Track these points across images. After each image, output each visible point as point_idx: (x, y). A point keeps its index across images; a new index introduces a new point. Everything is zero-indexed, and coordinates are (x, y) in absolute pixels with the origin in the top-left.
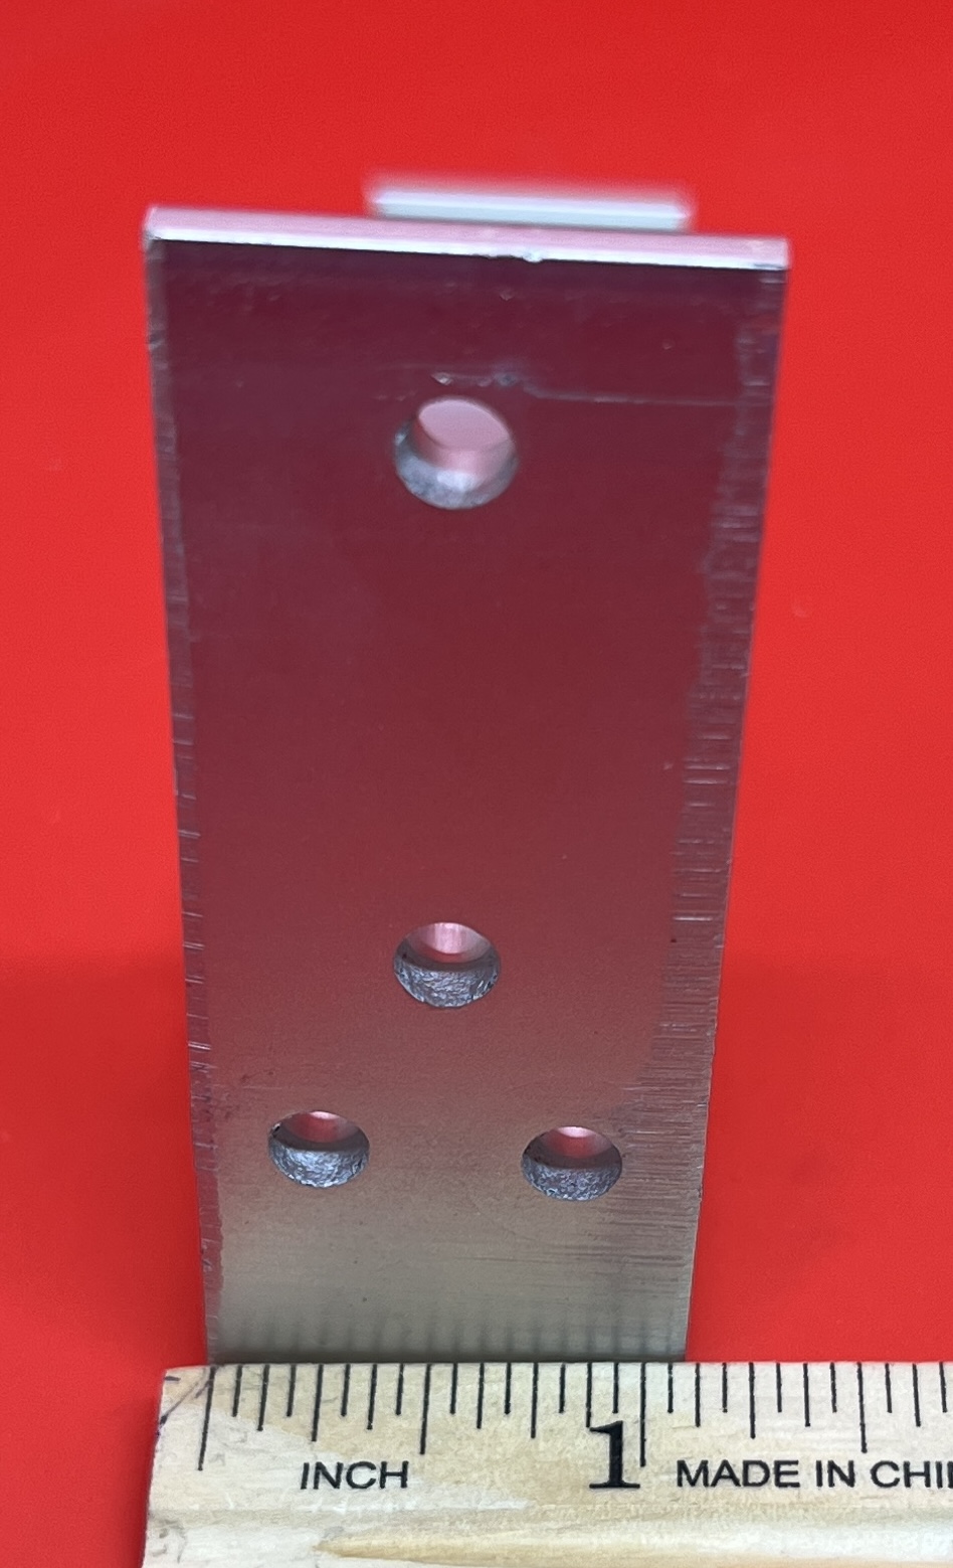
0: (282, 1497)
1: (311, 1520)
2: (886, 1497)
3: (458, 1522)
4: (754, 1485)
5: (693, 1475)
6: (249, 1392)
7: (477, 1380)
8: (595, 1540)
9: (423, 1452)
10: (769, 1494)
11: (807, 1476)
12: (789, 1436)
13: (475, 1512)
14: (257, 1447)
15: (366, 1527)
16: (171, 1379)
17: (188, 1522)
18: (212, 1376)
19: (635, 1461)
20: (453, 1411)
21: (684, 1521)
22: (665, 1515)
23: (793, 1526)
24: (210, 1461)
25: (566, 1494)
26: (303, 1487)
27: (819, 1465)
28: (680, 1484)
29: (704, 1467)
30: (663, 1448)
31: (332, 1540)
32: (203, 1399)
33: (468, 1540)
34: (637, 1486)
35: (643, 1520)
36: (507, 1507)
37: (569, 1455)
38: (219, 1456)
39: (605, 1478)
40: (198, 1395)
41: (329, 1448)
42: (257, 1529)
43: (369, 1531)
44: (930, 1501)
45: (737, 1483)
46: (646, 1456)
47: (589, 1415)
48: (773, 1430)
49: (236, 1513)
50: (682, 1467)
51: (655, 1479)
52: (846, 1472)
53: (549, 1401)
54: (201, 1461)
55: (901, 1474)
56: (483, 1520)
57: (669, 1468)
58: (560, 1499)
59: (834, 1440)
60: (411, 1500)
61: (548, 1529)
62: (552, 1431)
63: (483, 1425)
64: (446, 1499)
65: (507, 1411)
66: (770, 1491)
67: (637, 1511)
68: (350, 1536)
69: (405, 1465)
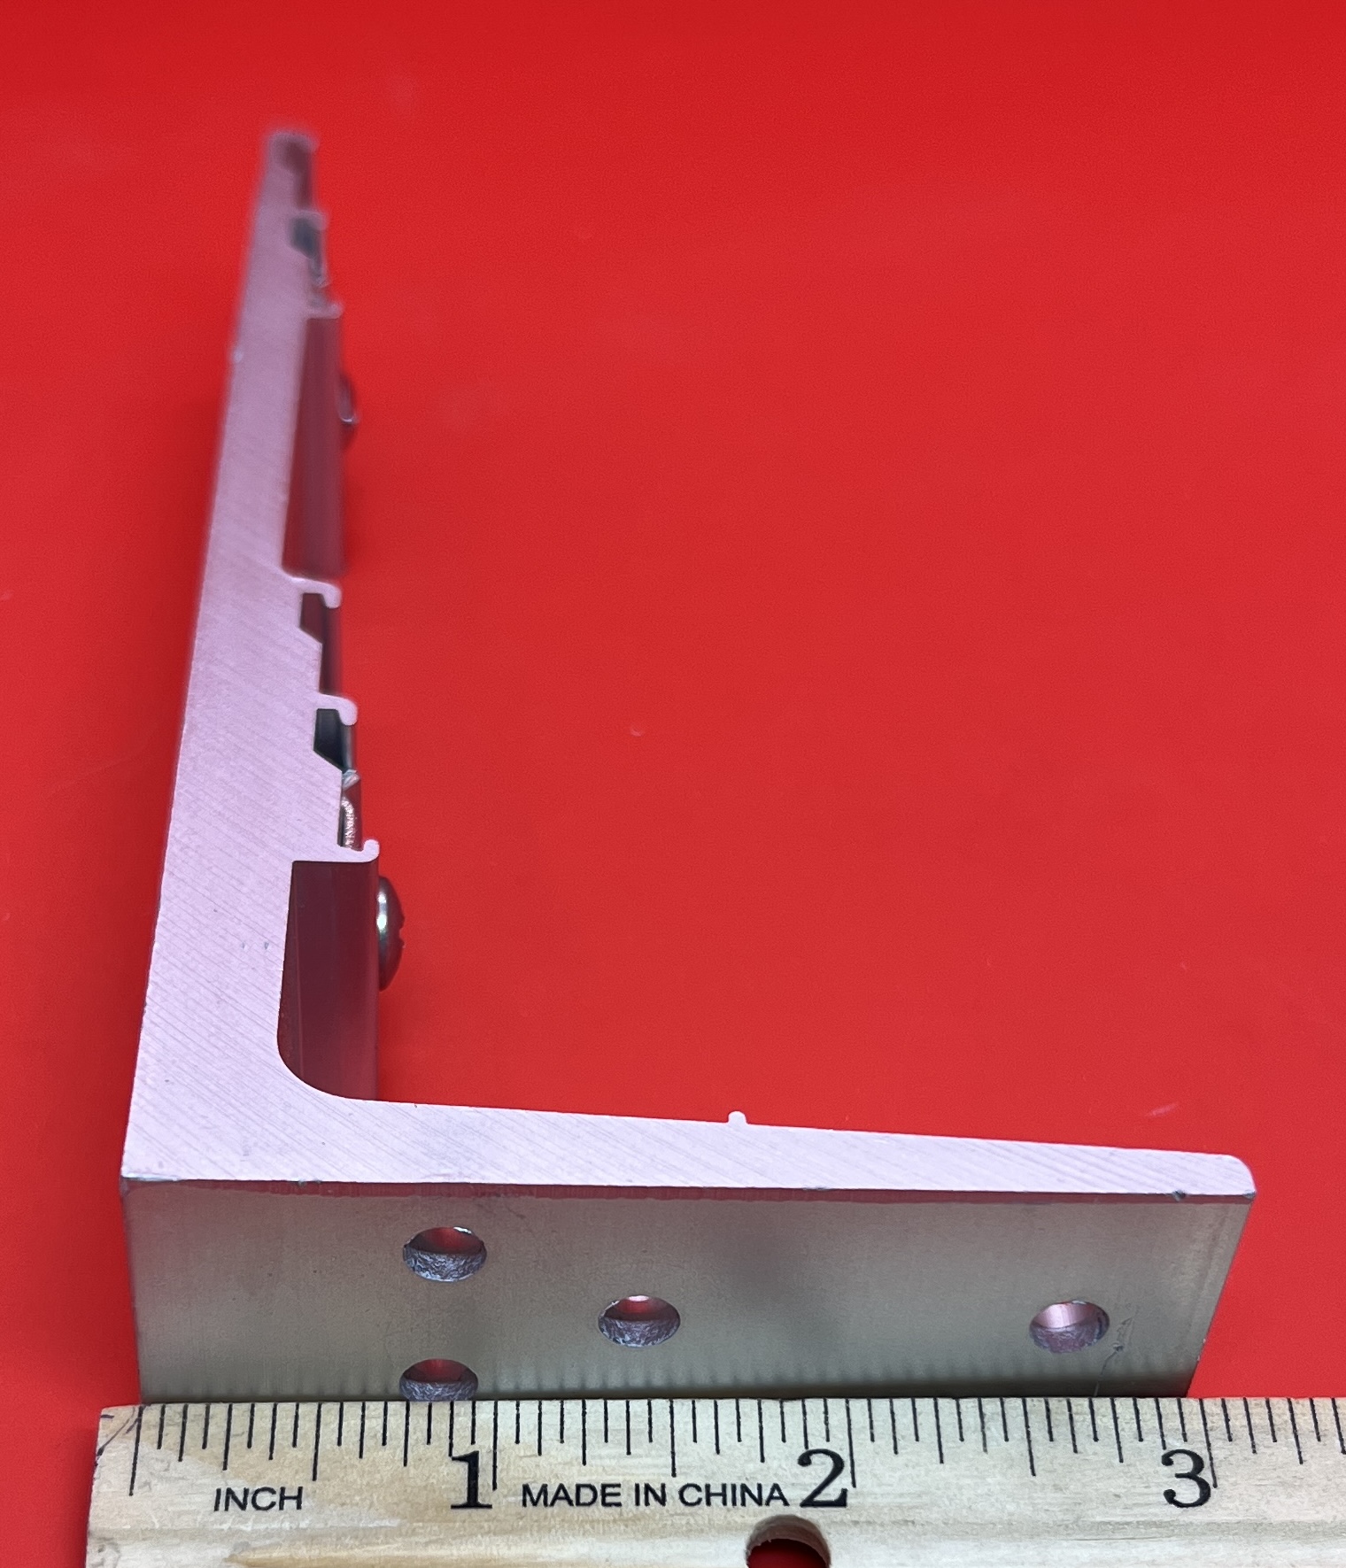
0: (199, 1518)
1: (223, 1537)
2: (691, 1514)
3: (343, 1538)
4: (584, 1504)
5: (535, 1498)
6: (171, 1428)
7: (360, 1417)
8: (455, 1552)
9: (314, 1478)
10: (597, 1513)
11: (627, 1497)
12: (614, 1462)
13: (356, 1529)
14: (176, 1475)
15: (268, 1542)
16: (105, 1416)
17: (121, 1539)
18: (140, 1414)
19: (488, 1485)
20: (339, 1443)
21: (528, 1535)
22: (512, 1531)
23: (615, 1538)
24: (140, 1487)
25: (431, 1513)
26: (216, 1508)
27: (637, 1486)
28: (524, 1504)
29: (544, 1489)
30: (511, 1473)
31: (240, 1553)
32: (133, 1433)
33: (351, 1552)
34: (489, 1507)
35: (495, 1534)
36: (383, 1525)
37: (435, 1481)
38: (147, 1484)
39: (463, 1499)
40: (129, 1430)
41: (237, 1476)
42: (178, 1545)
43: (271, 1545)
44: (725, 1517)
45: (570, 1503)
46: (497, 1481)
47: (451, 1446)
48: (601, 1458)
49: (161, 1531)
50: (526, 1489)
51: (504, 1499)
52: (659, 1494)
53: (419, 1434)
54: (132, 1488)
55: (703, 1495)
56: (366, 1536)
57: (516, 1491)
58: (427, 1518)
59: (648, 1466)
60: (305, 1520)
61: (416, 1543)
62: (420, 1460)
63: (364, 1455)
64: (335, 1518)
65: (384, 1443)
66: (598, 1510)
67: (489, 1527)
68: (254, 1549)
69: (300, 1490)
